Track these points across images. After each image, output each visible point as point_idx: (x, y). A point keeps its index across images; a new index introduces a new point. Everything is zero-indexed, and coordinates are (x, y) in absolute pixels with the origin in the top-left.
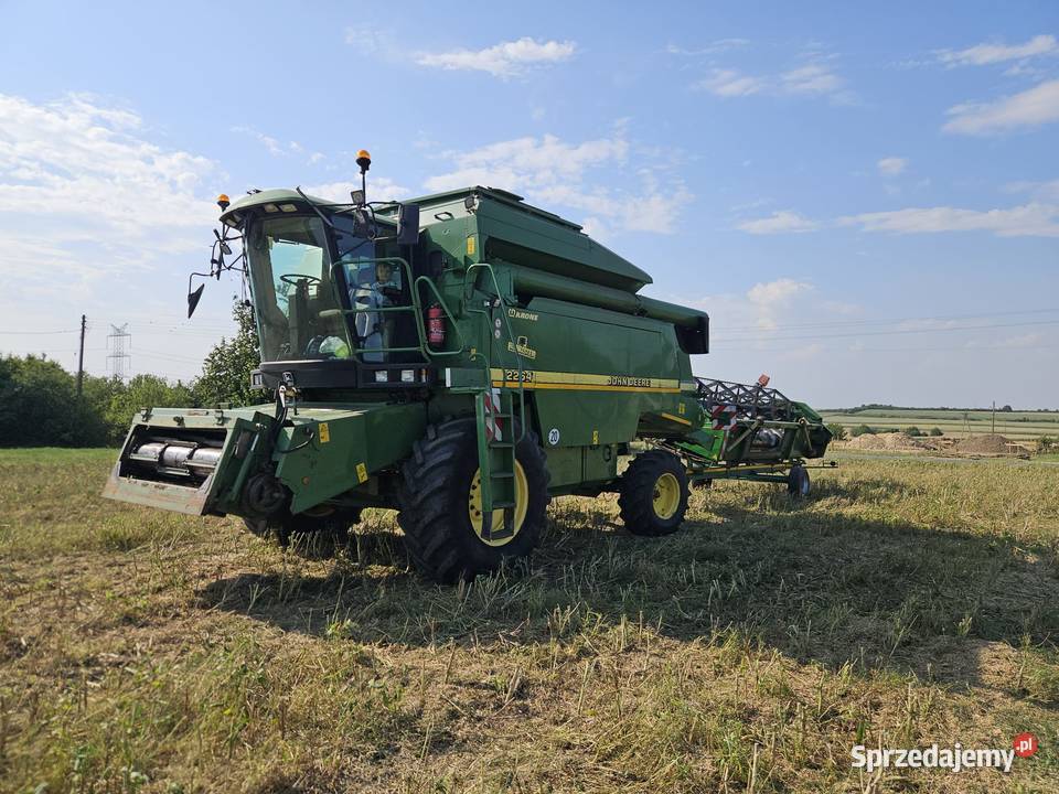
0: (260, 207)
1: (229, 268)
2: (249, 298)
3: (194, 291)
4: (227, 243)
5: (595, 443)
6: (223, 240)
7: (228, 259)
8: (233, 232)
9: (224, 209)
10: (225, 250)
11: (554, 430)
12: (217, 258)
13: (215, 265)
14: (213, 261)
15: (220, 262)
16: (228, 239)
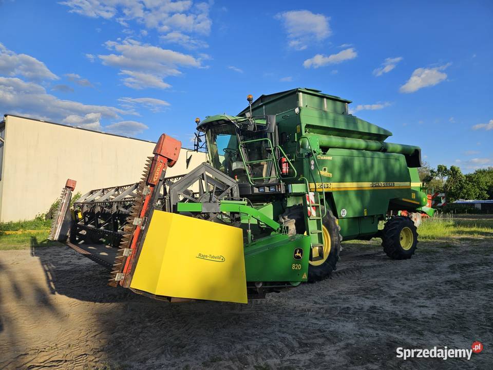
0: (211, 123)
1: (201, 148)
2: (209, 160)
3: (188, 158)
4: (200, 137)
5: (366, 215)
6: (198, 137)
7: (200, 144)
8: (202, 133)
9: (198, 124)
10: (199, 140)
11: (344, 210)
12: (196, 144)
13: (196, 147)
14: (195, 145)
15: (198, 145)
16: (200, 136)
